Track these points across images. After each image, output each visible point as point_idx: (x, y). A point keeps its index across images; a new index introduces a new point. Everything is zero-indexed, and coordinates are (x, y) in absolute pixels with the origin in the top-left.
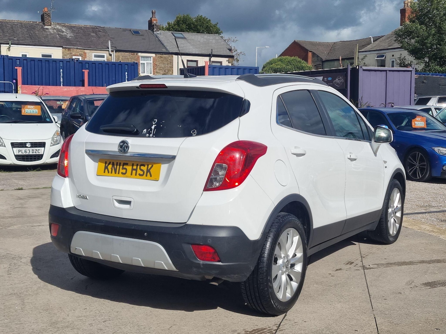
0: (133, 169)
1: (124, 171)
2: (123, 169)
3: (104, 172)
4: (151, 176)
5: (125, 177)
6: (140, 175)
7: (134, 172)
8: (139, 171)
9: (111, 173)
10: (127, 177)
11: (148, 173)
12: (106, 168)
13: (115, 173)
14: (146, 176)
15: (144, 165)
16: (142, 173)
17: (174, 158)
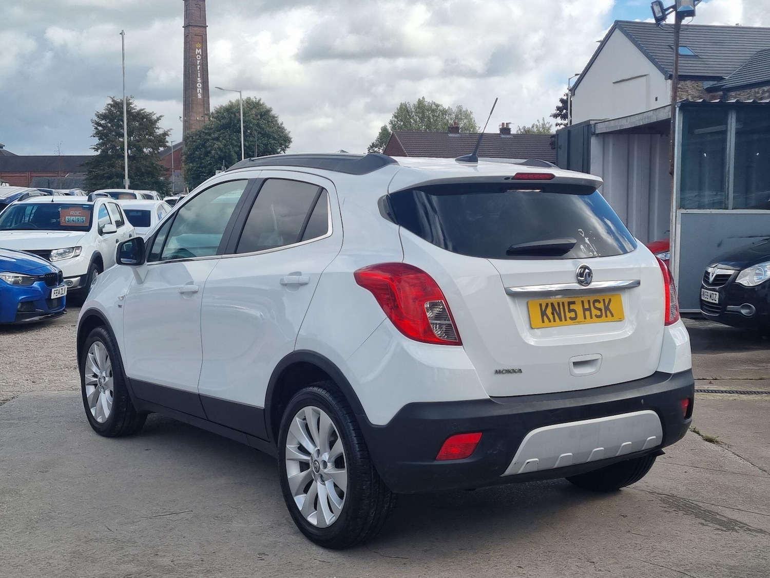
0: (585, 310)
1: (573, 315)
2: (570, 311)
3: (543, 322)
4: (613, 316)
5: (577, 323)
6: (597, 317)
7: (587, 313)
8: (594, 312)
9: (555, 321)
10: (579, 323)
11: (608, 312)
12: (543, 314)
13: (561, 320)
14: (606, 316)
15: (599, 302)
16: (599, 313)
17: (638, 283)
